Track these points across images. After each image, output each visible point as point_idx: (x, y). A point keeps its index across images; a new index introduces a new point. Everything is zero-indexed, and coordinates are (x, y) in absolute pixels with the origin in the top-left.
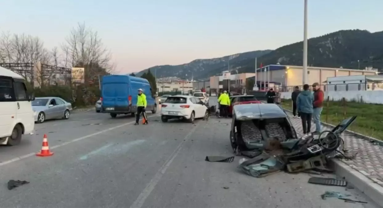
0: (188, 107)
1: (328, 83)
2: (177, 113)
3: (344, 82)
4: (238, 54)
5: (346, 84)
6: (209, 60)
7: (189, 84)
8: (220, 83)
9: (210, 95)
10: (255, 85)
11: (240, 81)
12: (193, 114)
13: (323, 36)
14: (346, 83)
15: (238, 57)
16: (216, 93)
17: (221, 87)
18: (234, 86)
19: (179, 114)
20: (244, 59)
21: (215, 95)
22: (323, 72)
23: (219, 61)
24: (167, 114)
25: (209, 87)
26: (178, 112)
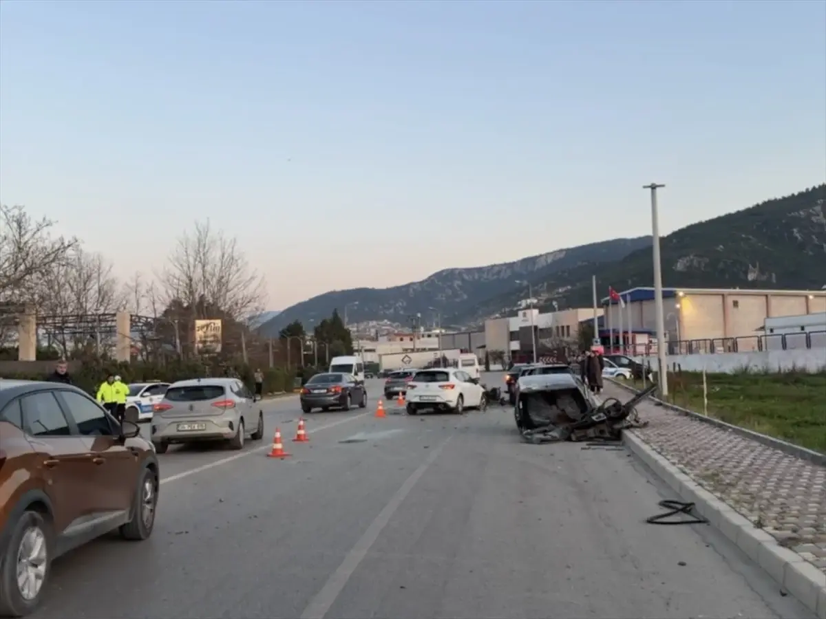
0: (453, 387)
1: (768, 332)
2: (433, 398)
3: (803, 328)
4: (561, 251)
5: (805, 333)
6: (480, 270)
7: (426, 339)
8: (513, 336)
9: (487, 369)
10: (594, 340)
11: (564, 330)
12: (460, 400)
13: (801, 194)
14: (807, 330)
15: (560, 259)
16: (503, 363)
17: (515, 345)
18: (547, 342)
19: (438, 400)
20: (580, 263)
21: (498, 367)
22: (774, 302)
23: (509, 273)
24: (416, 400)
25: (484, 347)
26: (436, 396)
